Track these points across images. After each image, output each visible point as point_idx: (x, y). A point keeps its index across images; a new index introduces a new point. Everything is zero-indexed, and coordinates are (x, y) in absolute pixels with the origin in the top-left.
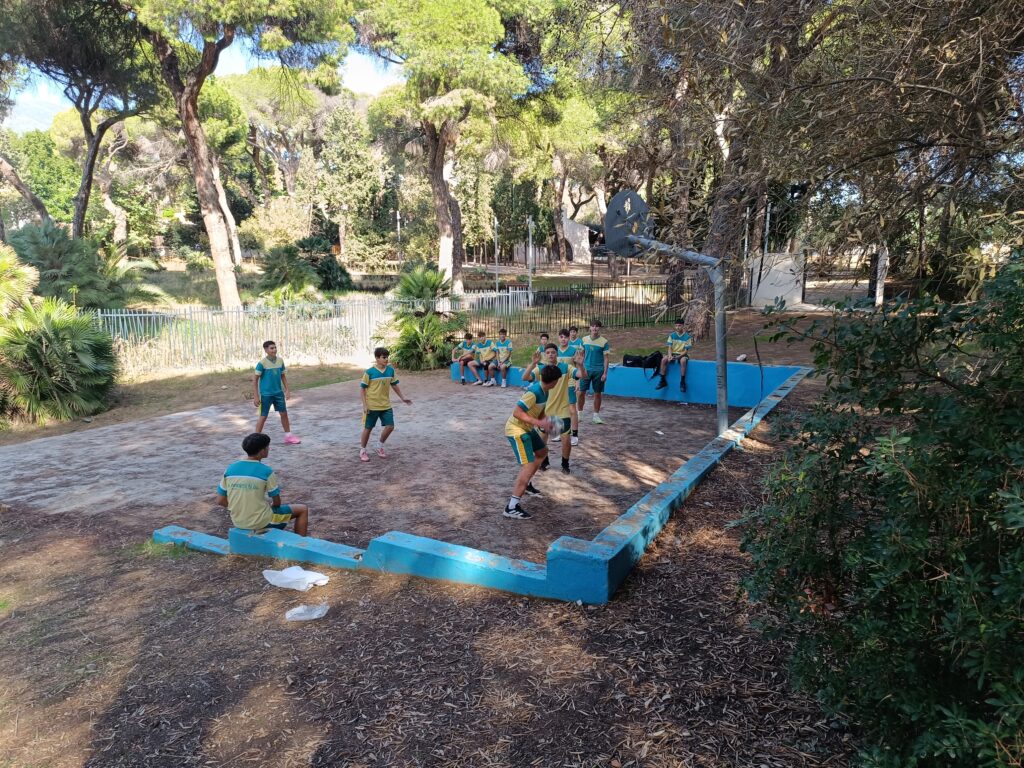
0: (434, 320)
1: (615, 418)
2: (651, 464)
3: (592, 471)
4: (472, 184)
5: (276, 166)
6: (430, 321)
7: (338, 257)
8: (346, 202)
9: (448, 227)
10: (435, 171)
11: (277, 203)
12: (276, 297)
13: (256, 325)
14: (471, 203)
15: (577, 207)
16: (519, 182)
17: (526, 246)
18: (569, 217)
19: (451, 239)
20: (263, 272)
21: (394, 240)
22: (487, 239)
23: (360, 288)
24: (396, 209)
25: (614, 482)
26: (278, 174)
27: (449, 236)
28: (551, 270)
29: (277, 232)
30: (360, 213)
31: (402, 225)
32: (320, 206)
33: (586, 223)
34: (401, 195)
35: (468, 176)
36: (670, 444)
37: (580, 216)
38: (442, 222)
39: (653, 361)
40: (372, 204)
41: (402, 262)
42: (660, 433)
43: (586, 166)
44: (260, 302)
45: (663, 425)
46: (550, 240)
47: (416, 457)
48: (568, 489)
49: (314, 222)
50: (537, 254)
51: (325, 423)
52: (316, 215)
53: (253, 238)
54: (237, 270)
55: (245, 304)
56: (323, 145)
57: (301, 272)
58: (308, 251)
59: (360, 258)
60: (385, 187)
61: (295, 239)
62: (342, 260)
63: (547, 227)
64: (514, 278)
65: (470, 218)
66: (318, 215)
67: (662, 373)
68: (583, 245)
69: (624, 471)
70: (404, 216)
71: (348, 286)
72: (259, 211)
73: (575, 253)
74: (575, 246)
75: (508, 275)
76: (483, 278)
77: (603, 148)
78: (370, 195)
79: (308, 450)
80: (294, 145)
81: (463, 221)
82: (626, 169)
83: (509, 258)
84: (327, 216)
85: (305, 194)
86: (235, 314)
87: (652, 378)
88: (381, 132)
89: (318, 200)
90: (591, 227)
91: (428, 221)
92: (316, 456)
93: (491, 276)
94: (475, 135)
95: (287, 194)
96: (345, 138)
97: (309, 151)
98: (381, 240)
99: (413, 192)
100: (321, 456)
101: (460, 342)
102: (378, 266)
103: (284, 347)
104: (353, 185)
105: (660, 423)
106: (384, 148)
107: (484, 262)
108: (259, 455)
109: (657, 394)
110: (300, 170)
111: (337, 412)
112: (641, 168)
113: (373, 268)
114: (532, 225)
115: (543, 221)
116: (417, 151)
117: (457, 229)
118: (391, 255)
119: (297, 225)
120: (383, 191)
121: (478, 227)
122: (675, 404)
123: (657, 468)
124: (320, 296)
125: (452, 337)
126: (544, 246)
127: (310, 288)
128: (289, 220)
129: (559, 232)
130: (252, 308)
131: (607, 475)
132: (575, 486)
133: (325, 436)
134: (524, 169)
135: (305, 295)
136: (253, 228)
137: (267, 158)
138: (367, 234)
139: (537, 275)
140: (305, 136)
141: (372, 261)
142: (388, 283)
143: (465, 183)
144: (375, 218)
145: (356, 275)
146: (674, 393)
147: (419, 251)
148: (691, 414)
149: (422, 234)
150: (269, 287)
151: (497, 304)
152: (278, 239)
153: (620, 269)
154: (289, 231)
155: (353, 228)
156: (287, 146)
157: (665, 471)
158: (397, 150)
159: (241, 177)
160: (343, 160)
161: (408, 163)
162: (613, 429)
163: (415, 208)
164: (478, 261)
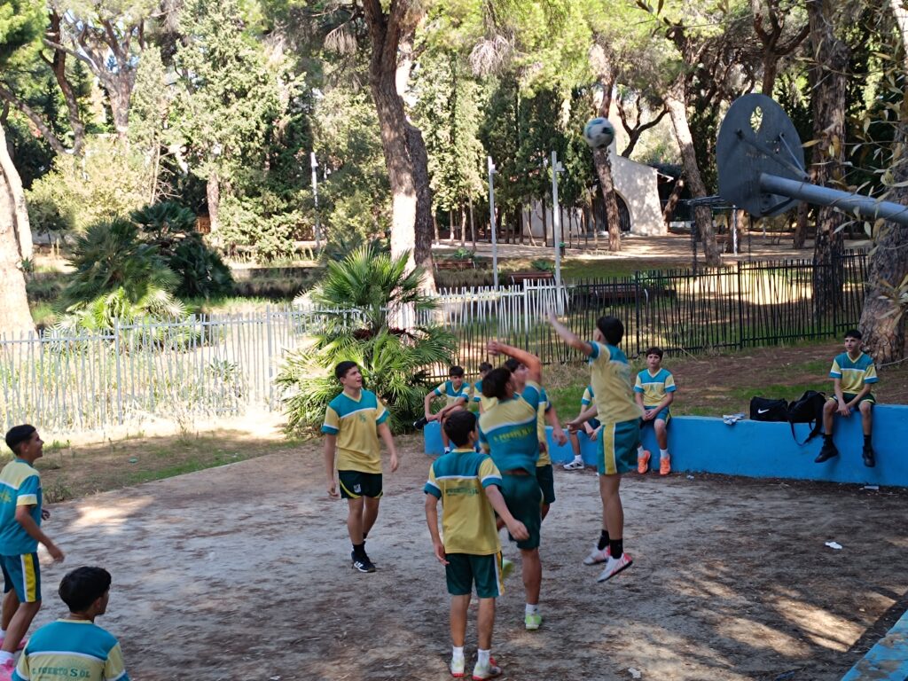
0: (391, 345)
1: (744, 519)
2: (826, 607)
3: (714, 624)
4: (445, 101)
5: (94, 81)
6: (383, 346)
7: (206, 238)
8: (221, 140)
9: (407, 177)
10: (381, 80)
11: (95, 147)
12: (97, 313)
13: (63, 364)
14: (443, 133)
15: (634, 135)
16: (531, 94)
17: (547, 204)
18: (620, 153)
19: (413, 199)
20: (72, 269)
21: (307, 205)
22: (473, 196)
23: (248, 292)
24: (309, 149)
25: (760, 644)
26: (97, 96)
27: (408, 193)
28: (592, 248)
29: (97, 196)
30: (245, 159)
31: (320, 178)
32: (171, 150)
33: (652, 162)
34: (318, 124)
35: (436, 86)
36: (857, 567)
37: (639, 150)
38: (396, 168)
39: (808, 409)
40: (266, 143)
41: (324, 243)
42: (833, 545)
43: (652, 60)
44: (68, 322)
45: (837, 532)
46: (588, 195)
47: (374, 605)
48: (672, 660)
49: (162, 177)
50: (566, 220)
51: (196, 543)
52: (166, 165)
53: (55, 209)
54: (27, 267)
55: (41, 328)
56: (178, 42)
57: (141, 266)
58: (153, 229)
59: (246, 238)
60: (288, 112)
61: (131, 208)
62: (214, 243)
63: (582, 172)
64: (526, 265)
65: (442, 160)
66: (168, 165)
67: (826, 430)
68: (647, 202)
69: (778, 622)
70: (324, 161)
71: (225, 288)
72: (64, 160)
73: (634, 216)
74: (634, 204)
75: (516, 259)
76: (469, 266)
77: (679, 28)
78: (264, 126)
79: (168, 596)
80: (127, 44)
81: (430, 167)
82: (721, 64)
83: (514, 230)
84: (184, 166)
85: (145, 128)
86: (25, 346)
87: (808, 441)
88: (281, 15)
89: (169, 139)
90: (661, 169)
91: (365, 169)
92: (185, 608)
93: (485, 263)
94: (450, 14)
95: (113, 130)
96: (216, 28)
97: (154, 53)
98: (285, 205)
99: (339, 117)
100: (194, 608)
101: (437, 385)
102: (279, 251)
103: (114, 404)
104: (232, 110)
105: (832, 526)
106: (288, 42)
107: (469, 238)
108: (90, 611)
109: (818, 471)
110: (137, 86)
111: (218, 522)
112: (749, 60)
113: (269, 256)
114: (554, 171)
115: (575, 161)
116: (347, 46)
117: (422, 179)
118: (301, 232)
119: (134, 184)
120: (287, 119)
121: (456, 176)
122: (853, 488)
123: (839, 614)
124: (176, 308)
125: (422, 374)
126: (578, 205)
127: (159, 295)
128: (119, 175)
129: (605, 179)
130: (54, 334)
131: (745, 631)
132: (687, 654)
133: (196, 568)
134: (538, 70)
135: (149, 308)
136: (53, 193)
137: (78, 68)
138: (259, 195)
139: (567, 258)
140: (146, 28)
141: (268, 243)
142: (298, 281)
143: (431, 100)
144: (272, 166)
145: (239, 269)
146: (851, 468)
147: (353, 222)
148: (888, 507)
149: (357, 192)
150: (84, 294)
151: (501, 311)
152: (99, 209)
153: (720, 242)
154: (118, 194)
155: (233, 186)
156: (115, 47)
157: (856, 620)
158: (310, 47)
159: (32, 103)
160: (215, 67)
161: (328, 68)
162: (743, 540)
163: (343, 146)
164: (458, 237)
